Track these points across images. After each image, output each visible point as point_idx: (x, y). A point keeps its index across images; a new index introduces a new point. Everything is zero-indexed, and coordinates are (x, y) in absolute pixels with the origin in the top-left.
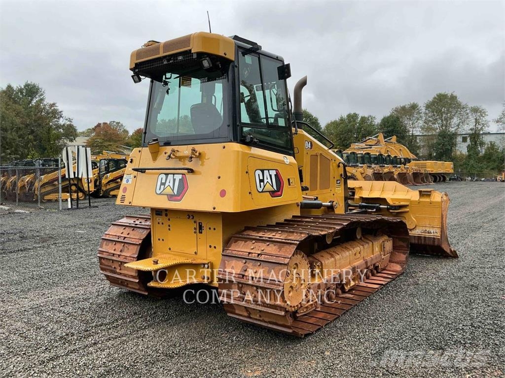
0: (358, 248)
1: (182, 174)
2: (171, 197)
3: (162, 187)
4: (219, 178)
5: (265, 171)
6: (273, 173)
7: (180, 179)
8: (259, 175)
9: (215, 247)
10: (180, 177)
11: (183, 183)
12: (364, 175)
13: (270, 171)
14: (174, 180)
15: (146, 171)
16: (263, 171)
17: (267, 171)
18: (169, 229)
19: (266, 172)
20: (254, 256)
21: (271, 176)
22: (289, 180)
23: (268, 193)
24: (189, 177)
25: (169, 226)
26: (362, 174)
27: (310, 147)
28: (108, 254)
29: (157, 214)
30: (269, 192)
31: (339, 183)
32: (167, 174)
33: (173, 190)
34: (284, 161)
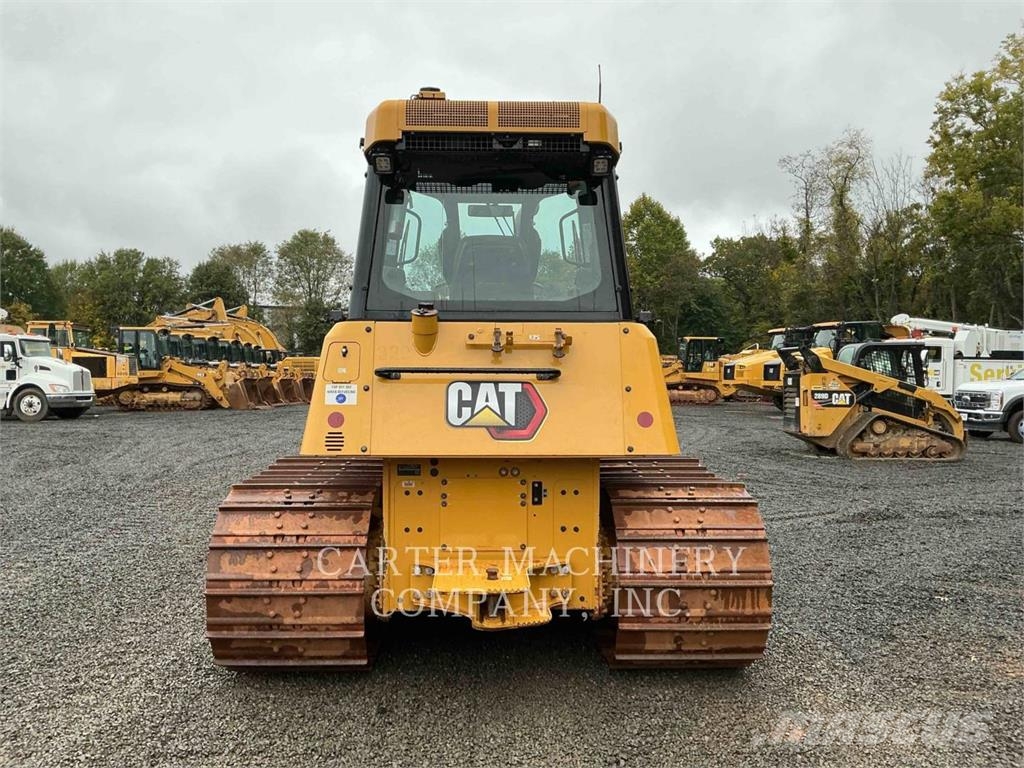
1: (522, 383)
2: (498, 432)
3: (467, 411)
4: (628, 390)
7: (517, 394)
9: (576, 529)
10: (518, 388)
11: (530, 401)
14: (501, 397)
15: (402, 374)
18: (444, 504)
20: (690, 535)
24: (543, 389)
25: (444, 496)
26: (217, 380)
28: (249, 584)
29: (400, 473)
32: (475, 385)
33: (502, 416)
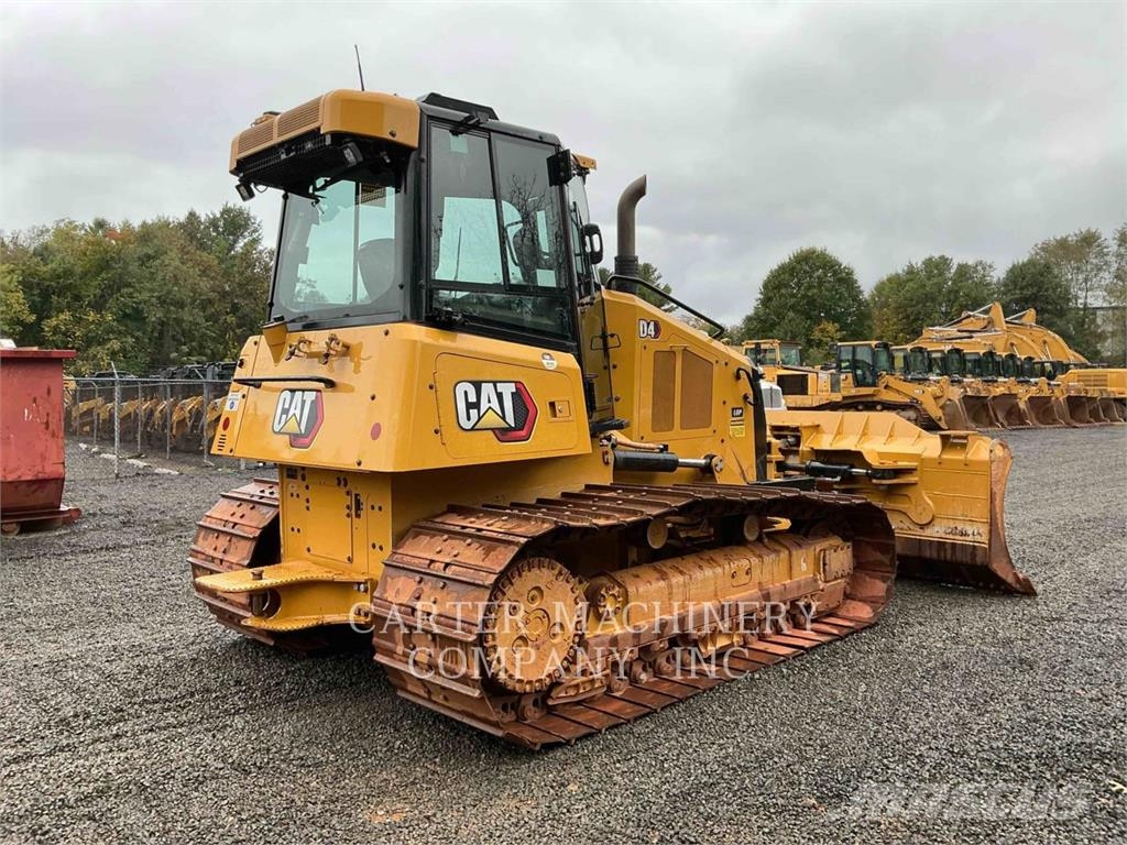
0: (745, 563)
1: (317, 391)
2: (294, 440)
3: (284, 417)
4: (374, 398)
5: (483, 385)
6: (508, 390)
7: (312, 401)
8: (466, 392)
9: (381, 548)
10: (313, 396)
11: (316, 409)
12: (942, 402)
13: (498, 385)
14: (303, 402)
15: (264, 383)
16: (477, 385)
17: (491, 385)
18: (308, 508)
19: (487, 389)
20: (437, 568)
21: (500, 396)
22: (552, 405)
23: (490, 432)
24: (328, 395)
25: (308, 501)
26: (937, 398)
27: (653, 333)
28: (204, 557)
29: (289, 476)
30: (492, 429)
31: (741, 415)
32: (293, 391)
33: (299, 425)
34: (543, 365)
